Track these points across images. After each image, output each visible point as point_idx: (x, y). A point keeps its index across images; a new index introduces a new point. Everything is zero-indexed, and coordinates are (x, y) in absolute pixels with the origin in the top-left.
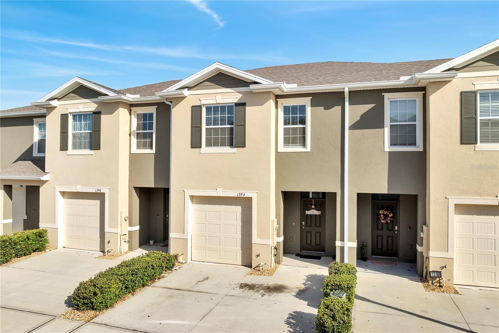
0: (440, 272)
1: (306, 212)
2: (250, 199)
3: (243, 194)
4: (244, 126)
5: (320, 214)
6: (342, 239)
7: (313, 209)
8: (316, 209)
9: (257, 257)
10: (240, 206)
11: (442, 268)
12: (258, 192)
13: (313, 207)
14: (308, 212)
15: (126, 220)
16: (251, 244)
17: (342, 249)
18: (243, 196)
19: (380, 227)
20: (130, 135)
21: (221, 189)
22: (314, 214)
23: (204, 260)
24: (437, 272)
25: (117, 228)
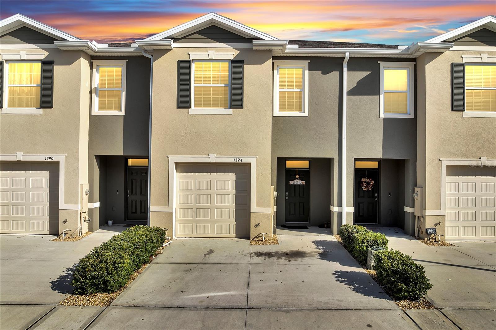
0: (435, 229)
1: (290, 182)
2: (249, 164)
3: (240, 160)
4: (242, 85)
5: (304, 184)
6: (340, 204)
7: (298, 179)
8: (301, 179)
9: (256, 227)
10: (235, 174)
11: (436, 225)
12: (257, 157)
13: (297, 177)
14: (292, 183)
15: (87, 194)
16: (250, 212)
17: (340, 214)
18: (240, 162)
19: (361, 195)
20: (91, 92)
21: (214, 154)
22: (298, 184)
23: (191, 234)
24: (432, 229)
25: (77, 203)
